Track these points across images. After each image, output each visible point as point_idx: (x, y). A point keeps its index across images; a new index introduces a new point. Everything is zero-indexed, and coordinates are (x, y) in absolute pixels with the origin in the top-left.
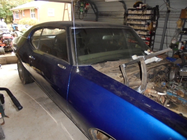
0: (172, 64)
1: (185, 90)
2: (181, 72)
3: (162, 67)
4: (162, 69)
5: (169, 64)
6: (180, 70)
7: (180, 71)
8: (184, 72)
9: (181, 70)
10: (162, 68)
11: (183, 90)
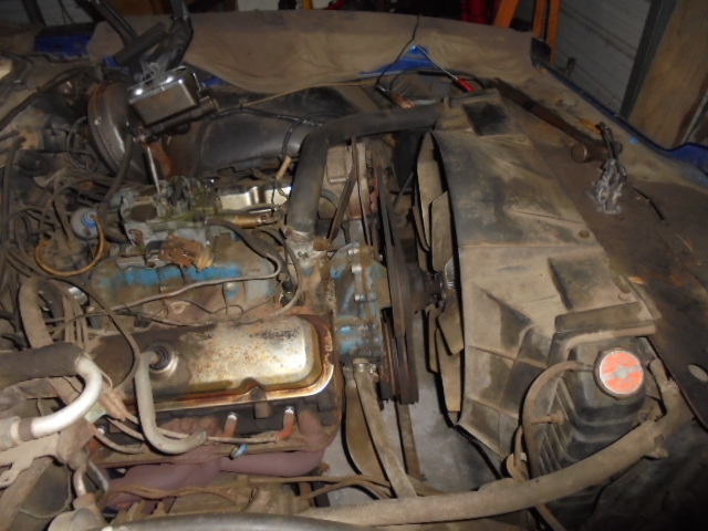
0: (83, 75)
1: (199, 224)
2: (141, 100)
3: (14, 133)
4: (25, 146)
5: (64, 81)
6: (130, 94)
7: (132, 102)
8: (152, 97)
9: (139, 92)
10: (23, 140)
11: (190, 224)
